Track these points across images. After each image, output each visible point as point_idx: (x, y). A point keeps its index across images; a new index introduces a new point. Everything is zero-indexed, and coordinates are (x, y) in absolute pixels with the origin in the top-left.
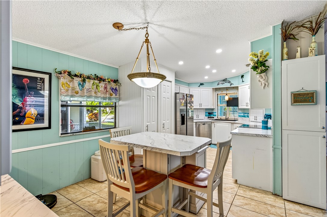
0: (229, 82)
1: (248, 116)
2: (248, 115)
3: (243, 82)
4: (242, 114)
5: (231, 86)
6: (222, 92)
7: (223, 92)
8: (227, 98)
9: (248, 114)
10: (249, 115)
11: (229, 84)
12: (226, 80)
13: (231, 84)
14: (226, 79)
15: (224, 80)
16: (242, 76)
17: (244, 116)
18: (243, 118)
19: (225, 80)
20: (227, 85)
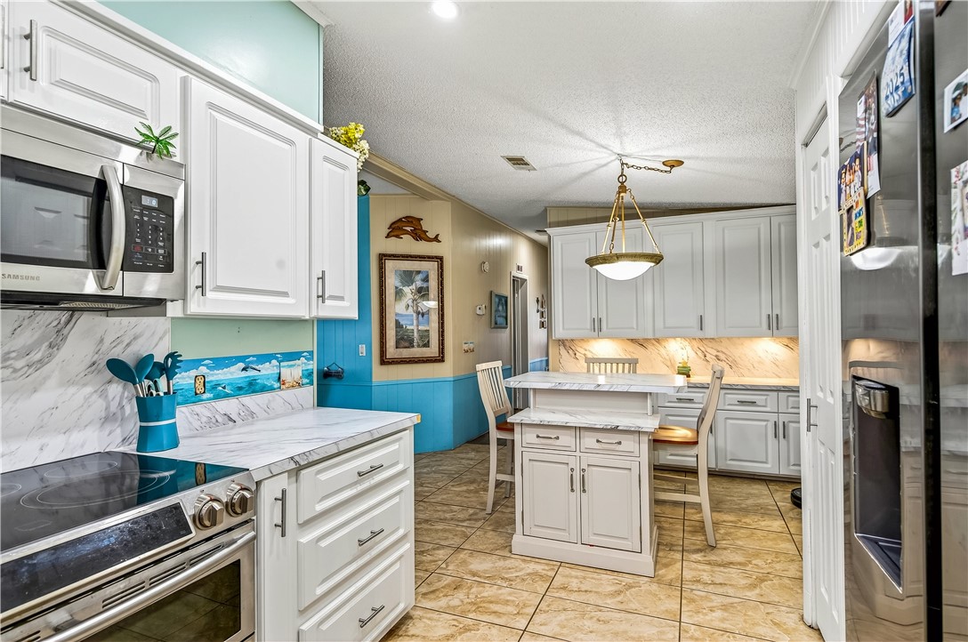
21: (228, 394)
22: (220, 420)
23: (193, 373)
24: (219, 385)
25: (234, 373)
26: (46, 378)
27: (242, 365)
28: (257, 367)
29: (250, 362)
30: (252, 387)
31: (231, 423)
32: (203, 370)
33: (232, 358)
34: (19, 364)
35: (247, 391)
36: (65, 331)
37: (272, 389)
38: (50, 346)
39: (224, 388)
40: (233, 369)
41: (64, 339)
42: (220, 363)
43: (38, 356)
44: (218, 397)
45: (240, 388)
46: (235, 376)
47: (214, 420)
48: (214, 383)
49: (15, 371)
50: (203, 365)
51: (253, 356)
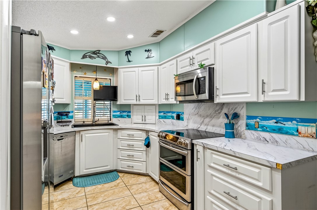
0: (104, 58)
1: (129, 116)
2: (129, 114)
3: (129, 61)
4: (118, 113)
5: (108, 66)
6: (85, 74)
7: (88, 74)
8: (96, 86)
9: (130, 112)
10: (131, 114)
11: (104, 62)
12: (99, 53)
13: (107, 62)
14: (100, 51)
15: (94, 53)
16: (128, 53)
17: (121, 116)
18: (119, 119)
19: (96, 53)
20: (99, 62)
21: (268, 131)
22: (262, 139)
23: (255, 120)
24: (265, 127)
25: (271, 123)
26: (221, 116)
27: (275, 121)
28: (284, 123)
29: (279, 120)
30: (280, 131)
31: (266, 142)
32: (258, 120)
33: (271, 117)
34: (217, 113)
35: (277, 132)
36: (223, 106)
37: (293, 134)
38: (221, 110)
39: (267, 128)
40: (270, 121)
41: (223, 108)
42: (265, 118)
43: (219, 111)
44: (264, 131)
45: (274, 130)
46: (272, 125)
47: (259, 138)
48: (262, 126)
49: (217, 114)
50: (258, 118)
51: (281, 118)
